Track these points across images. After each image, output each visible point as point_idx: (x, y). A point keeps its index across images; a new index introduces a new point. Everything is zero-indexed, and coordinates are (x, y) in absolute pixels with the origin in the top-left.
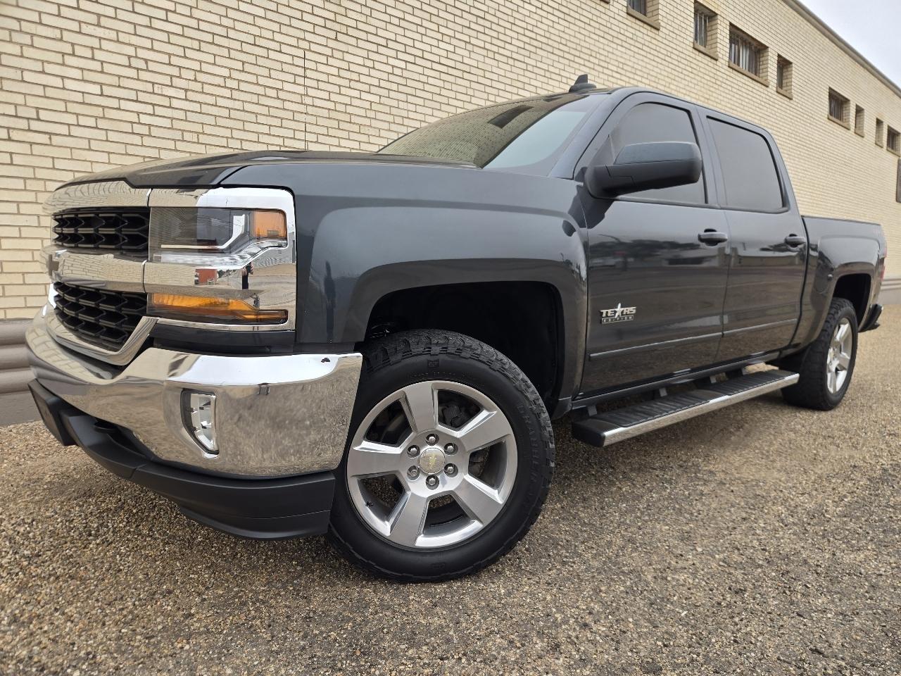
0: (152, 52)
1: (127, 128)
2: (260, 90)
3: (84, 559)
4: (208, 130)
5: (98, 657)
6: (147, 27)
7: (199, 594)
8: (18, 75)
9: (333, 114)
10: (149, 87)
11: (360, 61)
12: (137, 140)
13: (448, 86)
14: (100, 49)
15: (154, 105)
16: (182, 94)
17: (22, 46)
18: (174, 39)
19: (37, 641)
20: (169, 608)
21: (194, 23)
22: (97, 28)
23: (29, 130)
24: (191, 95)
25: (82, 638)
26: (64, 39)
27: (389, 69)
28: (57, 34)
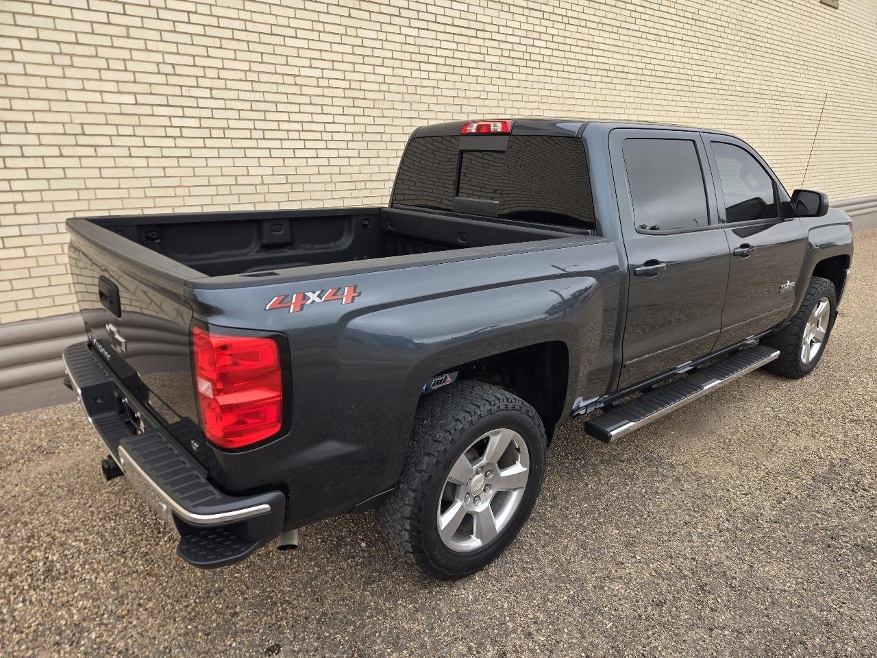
0: (177, 56)
1: (161, 132)
2: (278, 79)
3: (157, 556)
4: (233, 124)
5: (173, 651)
6: (172, 31)
7: (242, 594)
8: (62, 96)
9: (348, 93)
10: (177, 91)
11: (373, 35)
12: (170, 142)
13: (461, 47)
14: (132, 60)
15: (183, 107)
16: (207, 93)
17: (63, 67)
18: (197, 40)
19: (130, 635)
20: (221, 606)
21: (214, 21)
22: (126, 40)
23: (77, 145)
24: (216, 93)
25: (161, 633)
26: (99, 55)
27: (402, 39)
28: (92, 51)
